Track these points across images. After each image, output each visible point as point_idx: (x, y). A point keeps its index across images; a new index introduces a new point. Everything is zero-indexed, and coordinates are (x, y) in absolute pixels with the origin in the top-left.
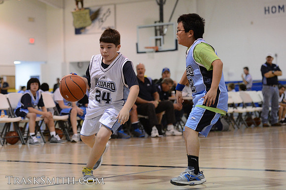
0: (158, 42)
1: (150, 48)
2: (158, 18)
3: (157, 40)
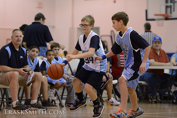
1: (160, 15)
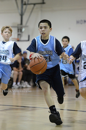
0: (19, 36)
2: (19, 22)
3: (18, 35)
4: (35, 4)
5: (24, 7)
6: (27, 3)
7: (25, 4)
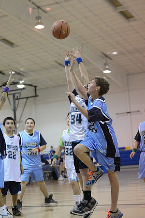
4: (27, 98)
5: (17, 101)
6: (19, 98)
7: (17, 99)
